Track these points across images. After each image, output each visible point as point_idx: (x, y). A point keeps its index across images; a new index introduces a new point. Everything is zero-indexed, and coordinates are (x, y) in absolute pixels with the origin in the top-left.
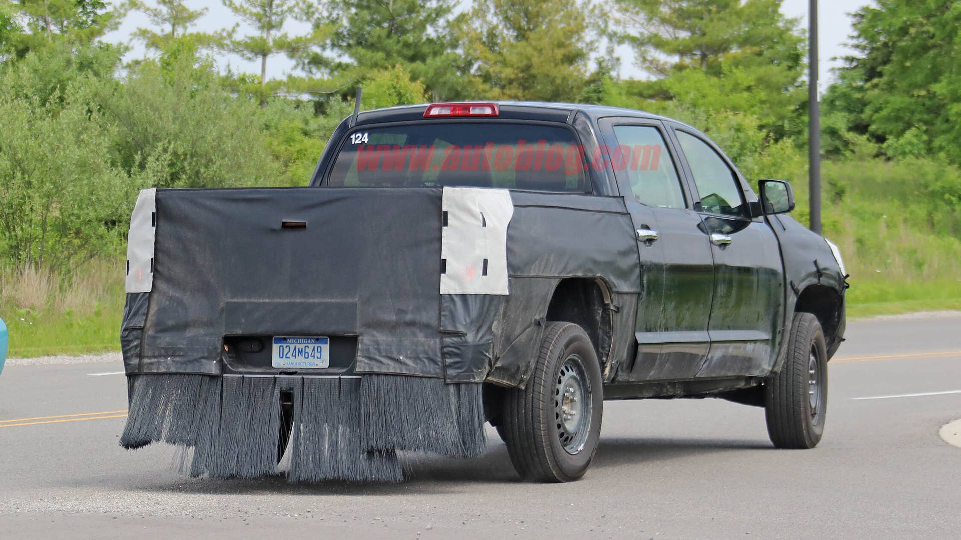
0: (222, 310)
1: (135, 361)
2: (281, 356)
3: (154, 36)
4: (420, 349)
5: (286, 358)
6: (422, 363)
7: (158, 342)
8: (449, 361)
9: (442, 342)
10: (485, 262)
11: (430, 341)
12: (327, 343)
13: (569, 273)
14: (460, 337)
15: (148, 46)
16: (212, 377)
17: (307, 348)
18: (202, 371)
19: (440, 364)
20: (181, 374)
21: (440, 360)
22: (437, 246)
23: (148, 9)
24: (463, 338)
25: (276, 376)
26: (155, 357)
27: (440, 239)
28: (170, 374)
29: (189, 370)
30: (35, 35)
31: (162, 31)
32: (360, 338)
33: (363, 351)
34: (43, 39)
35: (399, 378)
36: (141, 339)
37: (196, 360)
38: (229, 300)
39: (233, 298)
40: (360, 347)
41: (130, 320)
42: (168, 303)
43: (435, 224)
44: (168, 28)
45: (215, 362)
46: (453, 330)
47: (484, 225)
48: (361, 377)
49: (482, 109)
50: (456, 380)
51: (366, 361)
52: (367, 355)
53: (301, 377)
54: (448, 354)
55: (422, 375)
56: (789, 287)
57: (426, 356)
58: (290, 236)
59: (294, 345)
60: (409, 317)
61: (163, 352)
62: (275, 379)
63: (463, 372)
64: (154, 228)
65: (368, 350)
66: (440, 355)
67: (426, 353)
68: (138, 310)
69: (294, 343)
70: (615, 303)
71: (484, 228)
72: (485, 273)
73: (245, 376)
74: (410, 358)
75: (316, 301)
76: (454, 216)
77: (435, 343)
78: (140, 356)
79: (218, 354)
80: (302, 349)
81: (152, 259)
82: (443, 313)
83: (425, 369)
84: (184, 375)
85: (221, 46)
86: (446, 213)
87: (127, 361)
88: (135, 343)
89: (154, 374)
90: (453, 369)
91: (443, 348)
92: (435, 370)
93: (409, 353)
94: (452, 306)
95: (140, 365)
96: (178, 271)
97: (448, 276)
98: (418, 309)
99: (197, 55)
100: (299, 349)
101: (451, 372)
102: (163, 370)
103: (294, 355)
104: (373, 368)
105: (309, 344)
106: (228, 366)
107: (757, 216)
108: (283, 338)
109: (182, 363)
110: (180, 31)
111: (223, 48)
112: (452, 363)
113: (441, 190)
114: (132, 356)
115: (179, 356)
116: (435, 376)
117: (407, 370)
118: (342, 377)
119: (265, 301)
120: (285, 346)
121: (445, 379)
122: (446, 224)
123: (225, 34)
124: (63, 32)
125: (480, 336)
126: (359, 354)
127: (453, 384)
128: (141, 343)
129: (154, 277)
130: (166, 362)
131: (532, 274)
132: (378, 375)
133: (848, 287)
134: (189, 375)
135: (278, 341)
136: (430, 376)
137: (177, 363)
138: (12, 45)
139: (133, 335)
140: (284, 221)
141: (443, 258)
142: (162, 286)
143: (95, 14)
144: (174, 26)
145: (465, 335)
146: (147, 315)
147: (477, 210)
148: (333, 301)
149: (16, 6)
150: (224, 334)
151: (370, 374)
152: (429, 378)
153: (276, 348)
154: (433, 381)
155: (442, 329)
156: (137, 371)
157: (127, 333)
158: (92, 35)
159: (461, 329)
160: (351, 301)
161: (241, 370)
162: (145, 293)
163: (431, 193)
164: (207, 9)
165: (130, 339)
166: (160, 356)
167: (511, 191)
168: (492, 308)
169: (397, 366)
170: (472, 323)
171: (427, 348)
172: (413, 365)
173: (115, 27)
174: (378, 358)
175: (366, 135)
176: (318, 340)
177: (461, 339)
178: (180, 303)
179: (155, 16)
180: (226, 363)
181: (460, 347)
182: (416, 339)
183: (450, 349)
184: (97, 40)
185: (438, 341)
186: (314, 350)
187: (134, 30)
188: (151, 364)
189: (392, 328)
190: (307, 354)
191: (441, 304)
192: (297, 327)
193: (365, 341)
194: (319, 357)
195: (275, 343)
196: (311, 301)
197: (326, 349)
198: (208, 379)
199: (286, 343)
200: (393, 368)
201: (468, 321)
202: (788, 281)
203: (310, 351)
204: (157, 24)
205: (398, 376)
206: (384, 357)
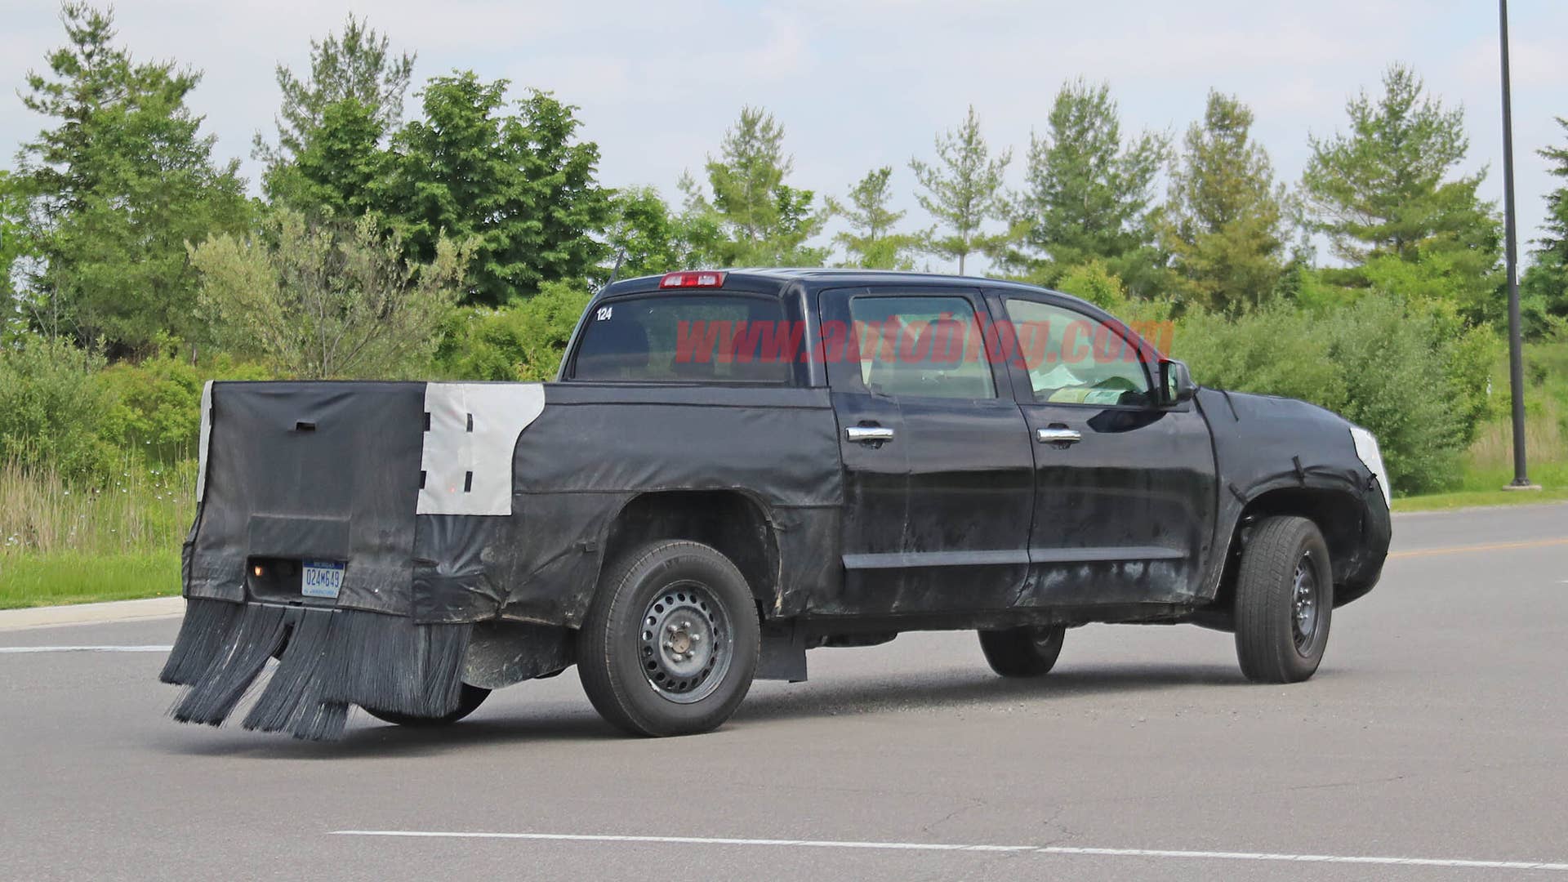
3: (854, 239)
15: (849, 249)
23: (848, 214)
30: (740, 242)
31: (862, 234)
34: (748, 246)
44: (868, 231)
85: (919, 246)
99: (897, 257)
110: (879, 234)
111: (922, 250)
123: (923, 236)
124: (767, 239)
138: (719, 253)
143: (797, 220)
144: (873, 229)
149: (722, 215)
158: (795, 240)
164: (905, 211)
173: (817, 231)
179: (855, 220)
184: (800, 245)
187: (835, 234)
204: (857, 228)
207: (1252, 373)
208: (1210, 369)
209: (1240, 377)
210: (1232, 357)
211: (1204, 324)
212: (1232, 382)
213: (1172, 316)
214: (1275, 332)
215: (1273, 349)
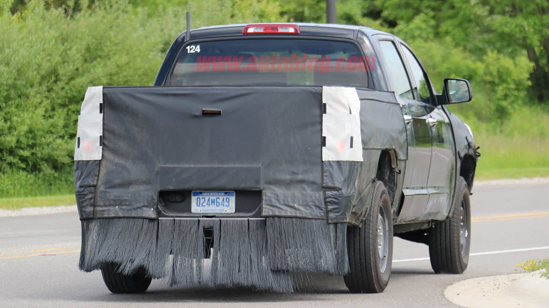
0: (158, 173)
1: (90, 209)
2: (198, 204)
4: (309, 199)
5: (202, 206)
6: (311, 209)
7: (108, 195)
8: (330, 207)
9: (325, 194)
10: (352, 138)
11: (316, 193)
12: (234, 196)
13: (384, 146)
14: (337, 190)
16: (151, 220)
17: (218, 199)
18: (144, 216)
19: (324, 209)
20: (127, 218)
21: (323, 206)
22: (318, 127)
24: (340, 191)
25: (200, 219)
26: (106, 206)
27: (321, 123)
28: (118, 218)
29: (134, 214)
32: (264, 191)
33: (266, 200)
35: (294, 220)
36: (95, 193)
37: (139, 208)
38: (162, 166)
39: (165, 164)
40: (264, 198)
41: (83, 179)
42: (114, 167)
43: (317, 112)
45: (152, 209)
46: (332, 185)
47: (351, 113)
48: (264, 219)
49: (287, 29)
50: (335, 221)
51: (270, 208)
52: (270, 204)
53: (218, 219)
54: (329, 202)
55: (311, 217)
56: (458, 155)
57: (314, 204)
58: (208, 120)
59: (207, 197)
60: (300, 177)
61: (112, 202)
62: (199, 221)
63: (340, 215)
64: (102, 115)
65: (270, 200)
66: (323, 203)
67: (313, 202)
68: (90, 173)
69: (208, 196)
70: (398, 167)
71: (350, 115)
72: (351, 146)
73: (176, 219)
74: (302, 205)
75: (230, 166)
76: (331, 106)
77: (320, 195)
78: (94, 205)
79: (155, 203)
80: (214, 200)
81: (101, 137)
82: (324, 174)
83: (313, 213)
84: (130, 218)
86: (325, 104)
87: (83, 209)
88: (90, 196)
89: (106, 218)
90: (333, 213)
91: (325, 198)
92: (320, 213)
93: (301, 202)
94: (331, 169)
95: (94, 212)
96: (122, 145)
97: (326, 148)
98: (306, 171)
100: (212, 200)
101: (331, 215)
102: (113, 215)
103: (208, 204)
104: (275, 212)
105: (220, 196)
106: (162, 211)
107: (439, 105)
108: (200, 191)
109: (128, 210)
112: (332, 209)
113: (321, 88)
114: (87, 205)
115: (125, 205)
116: (320, 218)
117: (300, 214)
118: (250, 219)
119: (191, 166)
120: (201, 197)
121: (327, 220)
122: (325, 112)
125: (349, 190)
126: (264, 202)
127: (333, 223)
128: (95, 196)
129: (103, 149)
130: (115, 209)
131: (371, 147)
132: (279, 217)
133: (479, 156)
134: (134, 218)
135: (196, 194)
136: (317, 218)
137: (123, 210)
139: (88, 191)
140: (204, 109)
141: (323, 135)
142: (109, 155)
145: (341, 189)
146: (98, 176)
147: (346, 103)
148: (243, 166)
150: (159, 190)
151: (273, 217)
152: (316, 219)
153: (194, 199)
154: (319, 221)
155: (324, 185)
156: (91, 216)
157: (82, 189)
159: (338, 185)
160: (255, 166)
161: (171, 214)
162: (95, 161)
163: (313, 90)
165: (85, 193)
166: (110, 205)
167: (357, 89)
168: (355, 171)
169: (292, 210)
170: (345, 181)
171: (314, 198)
172: (304, 210)
174: (278, 205)
175: (198, 47)
176: (226, 193)
177: (339, 192)
178: (124, 167)
180: (161, 210)
181: (337, 198)
182: (305, 193)
183: (331, 199)
185: (321, 193)
186: (223, 200)
188: (103, 211)
189: (288, 184)
190: (218, 204)
191: (322, 168)
192: (216, 184)
193: (268, 194)
194: (227, 205)
195: (193, 196)
196: (226, 166)
197: (232, 199)
198: (147, 220)
199: (202, 196)
200: (290, 212)
201: (343, 179)
202: (457, 152)
203: (220, 201)
205: (294, 218)
206: (283, 205)
207: (88, 65)
208: (49, 61)
209: (77, 69)
210: (70, 49)
211: (43, 18)
212: (69, 74)
213: (13, 11)
214: (111, 28)
215: (108, 43)
